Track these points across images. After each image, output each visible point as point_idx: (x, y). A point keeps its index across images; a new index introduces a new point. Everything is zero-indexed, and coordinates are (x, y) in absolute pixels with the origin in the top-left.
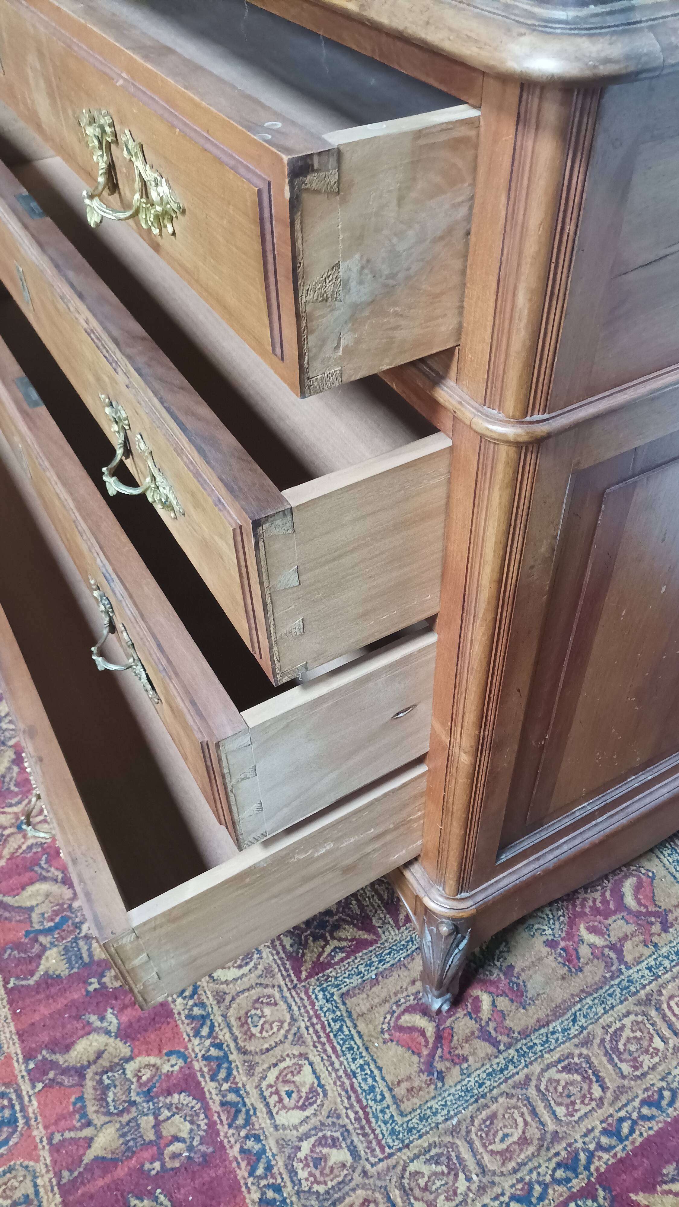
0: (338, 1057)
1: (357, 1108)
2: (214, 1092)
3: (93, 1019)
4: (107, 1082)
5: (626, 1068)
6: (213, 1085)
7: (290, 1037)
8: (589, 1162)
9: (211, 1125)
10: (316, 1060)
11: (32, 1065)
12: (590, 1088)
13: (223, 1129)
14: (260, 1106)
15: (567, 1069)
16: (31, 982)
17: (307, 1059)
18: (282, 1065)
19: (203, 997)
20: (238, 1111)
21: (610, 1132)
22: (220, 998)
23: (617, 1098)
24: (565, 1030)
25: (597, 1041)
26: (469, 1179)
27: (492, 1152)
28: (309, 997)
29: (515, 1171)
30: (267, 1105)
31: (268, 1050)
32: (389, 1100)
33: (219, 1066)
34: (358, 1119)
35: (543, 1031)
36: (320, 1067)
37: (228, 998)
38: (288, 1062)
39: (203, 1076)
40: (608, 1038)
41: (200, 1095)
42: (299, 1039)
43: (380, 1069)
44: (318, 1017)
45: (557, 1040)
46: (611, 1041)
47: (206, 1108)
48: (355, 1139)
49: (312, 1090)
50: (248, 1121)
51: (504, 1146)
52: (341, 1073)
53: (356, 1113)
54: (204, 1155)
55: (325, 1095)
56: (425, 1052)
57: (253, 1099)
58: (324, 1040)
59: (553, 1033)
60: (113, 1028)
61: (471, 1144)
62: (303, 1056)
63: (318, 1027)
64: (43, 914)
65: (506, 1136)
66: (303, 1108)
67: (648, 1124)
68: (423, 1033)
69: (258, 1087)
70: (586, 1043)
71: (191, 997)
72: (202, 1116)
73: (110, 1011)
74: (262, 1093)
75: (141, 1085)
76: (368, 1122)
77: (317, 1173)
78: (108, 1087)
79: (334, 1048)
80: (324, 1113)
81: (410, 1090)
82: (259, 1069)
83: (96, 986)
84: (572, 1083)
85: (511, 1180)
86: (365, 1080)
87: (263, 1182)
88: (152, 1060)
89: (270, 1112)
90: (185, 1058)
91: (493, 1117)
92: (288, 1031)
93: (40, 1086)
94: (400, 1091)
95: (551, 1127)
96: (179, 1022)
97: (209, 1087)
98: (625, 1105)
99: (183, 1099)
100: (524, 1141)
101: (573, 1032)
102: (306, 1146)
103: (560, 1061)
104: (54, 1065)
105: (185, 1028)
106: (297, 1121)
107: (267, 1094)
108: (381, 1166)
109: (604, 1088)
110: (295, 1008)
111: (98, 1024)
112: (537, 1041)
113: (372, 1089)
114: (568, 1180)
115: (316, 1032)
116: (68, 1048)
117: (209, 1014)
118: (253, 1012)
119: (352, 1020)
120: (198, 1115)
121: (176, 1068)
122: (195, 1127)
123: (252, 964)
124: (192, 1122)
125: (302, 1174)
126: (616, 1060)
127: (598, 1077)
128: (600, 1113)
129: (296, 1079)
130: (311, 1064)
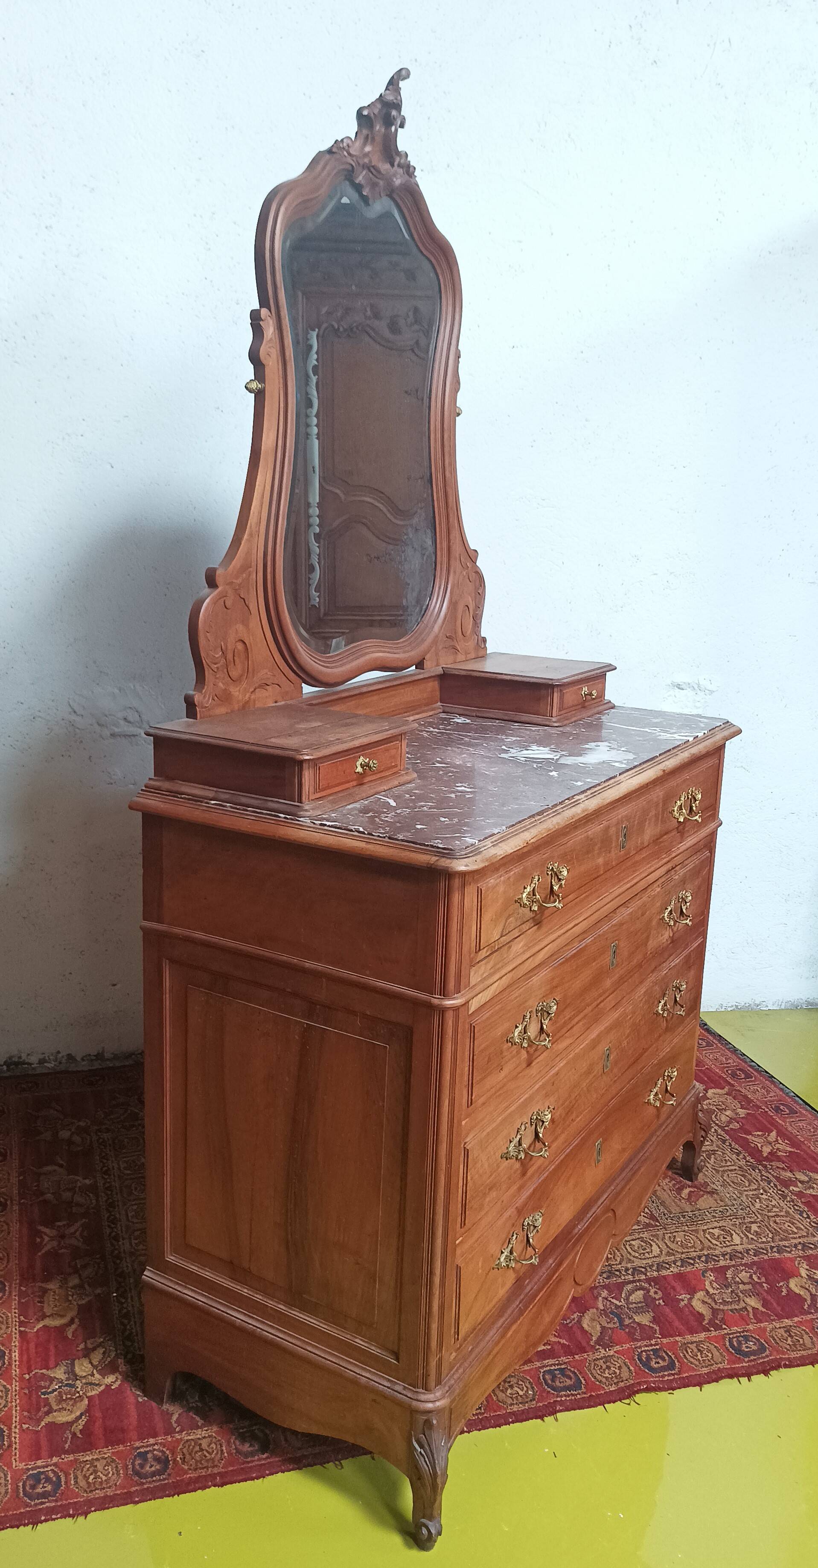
0: (705, 1220)
1: (732, 1218)
2: (725, 1262)
3: (682, 1303)
4: (721, 1301)
6: (721, 1261)
7: (694, 1233)
9: (742, 1265)
10: (705, 1227)
11: (712, 1329)
13: (744, 1262)
14: (733, 1248)
16: (657, 1328)
17: (706, 1230)
18: (709, 1238)
19: (671, 1260)
20: (735, 1255)
21: (738, 1154)
22: (670, 1254)
26: (762, 1194)
27: (749, 1185)
29: (757, 1181)
30: (731, 1245)
31: (701, 1241)
32: (727, 1208)
33: (712, 1259)
34: (736, 1218)
36: (711, 1226)
38: (708, 1236)
39: (718, 1265)
41: (727, 1268)
42: (697, 1231)
43: (711, 1208)
44: (683, 1223)
47: (733, 1266)
48: (746, 1221)
49: (723, 1230)
50: (741, 1253)
51: (747, 1182)
52: (713, 1220)
53: (734, 1218)
54: (758, 1268)
55: (726, 1227)
56: (702, 1193)
57: (728, 1250)
58: (696, 1223)
60: (689, 1296)
61: (745, 1191)
62: (704, 1231)
63: (689, 1224)
64: (608, 1323)
65: (742, 1180)
66: (732, 1235)
69: (722, 1247)
71: (671, 1265)
74: (726, 1247)
75: (722, 1288)
76: (737, 1215)
77: (763, 1235)
78: (725, 1301)
79: (700, 1221)
80: (734, 1228)
81: (722, 1201)
82: (712, 1246)
83: (661, 1301)
85: (761, 1183)
86: (717, 1213)
87: (770, 1251)
88: (707, 1283)
89: (735, 1245)
90: (706, 1271)
91: (733, 1182)
92: (691, 1234)
93: (724, 1326)
94: (722, 1204)
95: (738, 1168)
96: (686, 1271)
97: (722, 1263)
99: (729, 1274)
100: (742, 1175)
102: (750, 1236)
104: (710, 1320)
105: (689, 1269)
107: (726, 1245)
108: (759, 1216)
109: (717, 1151)
110: (678, 1230)
111: (686, 1302)
113: (720, 1211)
114: (759, 1170)
115: (691, 1225)
116: (701, 1315)
117: (681, 1259)
118: (680, 1244)
119: (685, 1212)
120: (737, 1269)
122: (744, 1271)
124: (742, 1271)
125: (764, 1240)
128: (729, 1154)
129: (717, 1234)
130: (709, 1229)
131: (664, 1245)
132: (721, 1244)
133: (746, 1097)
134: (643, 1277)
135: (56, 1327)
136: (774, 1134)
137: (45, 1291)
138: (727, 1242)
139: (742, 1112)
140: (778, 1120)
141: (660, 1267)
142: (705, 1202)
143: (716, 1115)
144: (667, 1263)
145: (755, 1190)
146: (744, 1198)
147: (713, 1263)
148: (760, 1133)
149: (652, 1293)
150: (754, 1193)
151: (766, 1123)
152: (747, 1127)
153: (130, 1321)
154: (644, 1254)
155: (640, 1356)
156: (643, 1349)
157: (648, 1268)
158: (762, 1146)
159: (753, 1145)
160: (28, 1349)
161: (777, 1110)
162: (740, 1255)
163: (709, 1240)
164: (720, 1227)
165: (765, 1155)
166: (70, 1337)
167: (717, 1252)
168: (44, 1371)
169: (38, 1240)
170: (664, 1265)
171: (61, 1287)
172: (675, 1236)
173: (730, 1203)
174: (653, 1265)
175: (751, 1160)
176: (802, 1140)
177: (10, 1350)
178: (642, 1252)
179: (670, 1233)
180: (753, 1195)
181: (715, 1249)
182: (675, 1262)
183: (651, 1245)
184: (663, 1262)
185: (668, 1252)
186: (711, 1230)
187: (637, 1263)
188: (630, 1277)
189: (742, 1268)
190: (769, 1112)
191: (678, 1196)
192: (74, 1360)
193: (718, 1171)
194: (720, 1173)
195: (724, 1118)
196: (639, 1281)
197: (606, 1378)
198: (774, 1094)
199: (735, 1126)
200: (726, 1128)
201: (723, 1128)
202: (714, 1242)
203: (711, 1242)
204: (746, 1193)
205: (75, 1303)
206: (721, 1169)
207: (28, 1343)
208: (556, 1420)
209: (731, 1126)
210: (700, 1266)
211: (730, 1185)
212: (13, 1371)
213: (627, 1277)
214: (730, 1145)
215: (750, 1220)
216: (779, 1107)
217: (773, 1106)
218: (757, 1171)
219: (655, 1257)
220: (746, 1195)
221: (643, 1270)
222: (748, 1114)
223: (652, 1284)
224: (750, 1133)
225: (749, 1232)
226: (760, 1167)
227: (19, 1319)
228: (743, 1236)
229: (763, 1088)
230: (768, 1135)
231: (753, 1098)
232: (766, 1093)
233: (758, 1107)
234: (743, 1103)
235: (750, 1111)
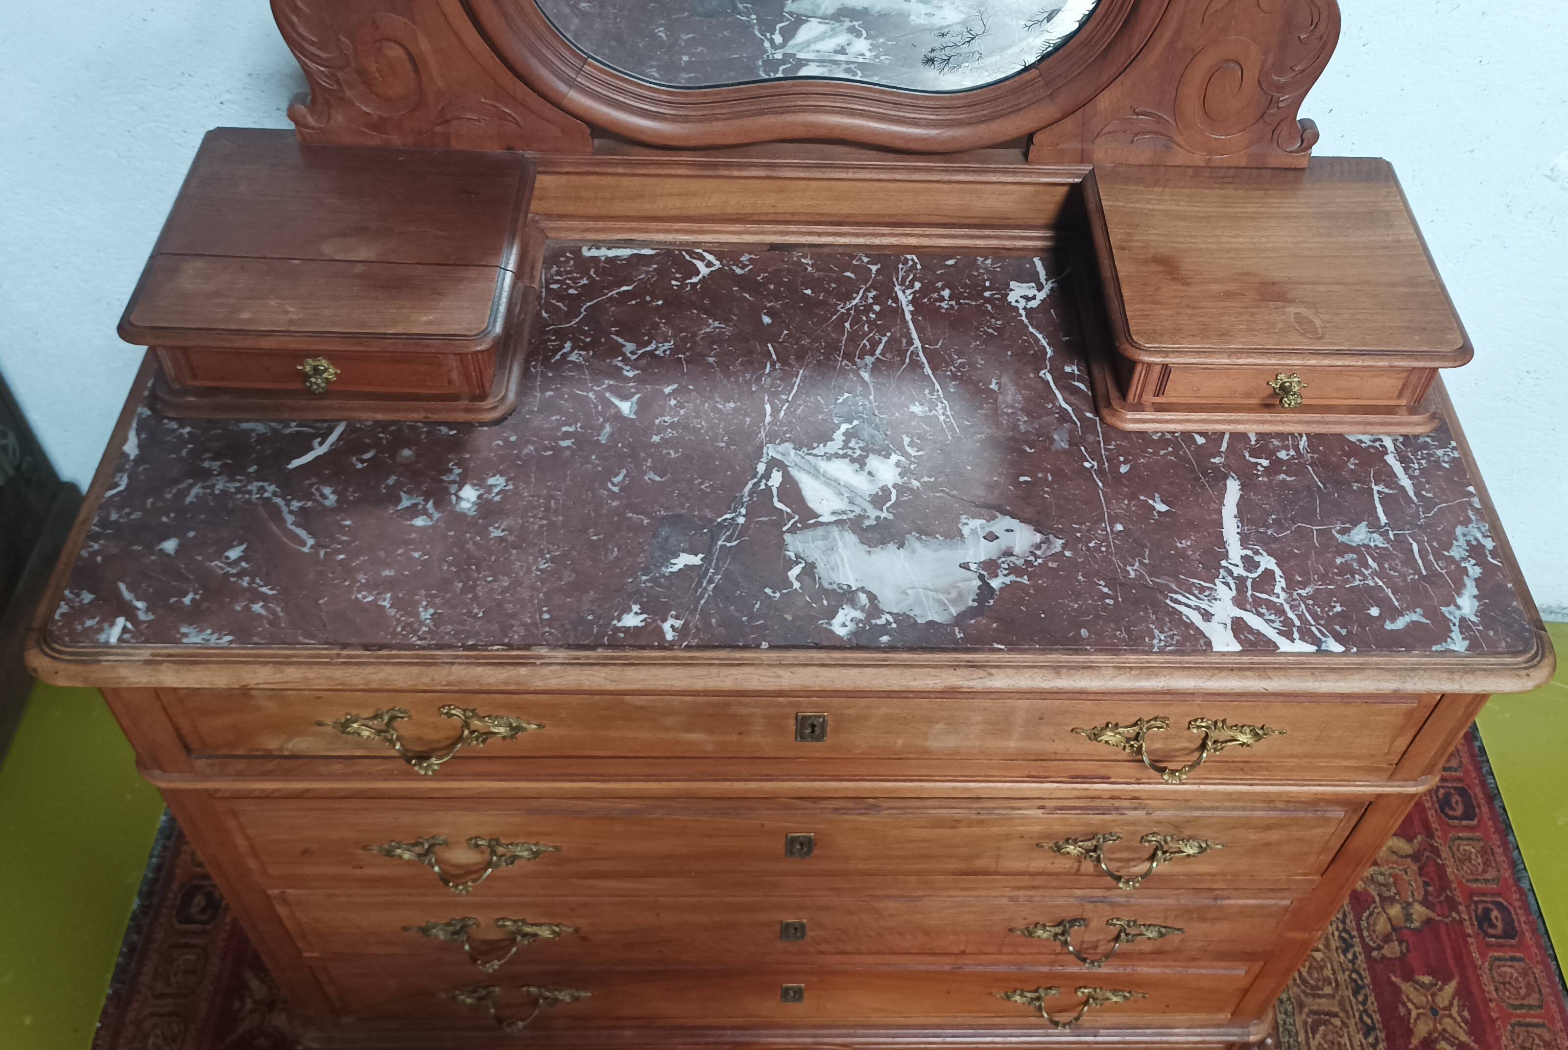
5: (1328, 990)
12: (1333, 1024)
15: (1314, 1031)
21: (1366, 1032)
23: (1347, 1012)
24: (1286, 1013)
25: (1303, 997)
35: (1281, 1029)
40: (1303, 987)
45: (1290, 1024)
46: (1306, 986)
59: (1285, 1023)
67: (1369, 1003)
70: (1301, 1005)
84: (1324, 1036)
98: (1352, 1009)
101: (1290, 1008)
103: (1306, 1032)
109: (1336, 1015)
112: (1286, 1039)
126: (1320, 992)
127: (1326, 1014)
128: (1352, 1029)
133: (1441, 870)
136: (1451, 988)
139: (1418, 915)
140: (1473, 948)
143: (1371, 914)
148: (1427, 979)
151: (1449, 952)
152: (1412, 958)
158: (1419, 1015)
161: (1484, 919)
176: (1494, 1015)
190: (1467, 923)
195: (1382, 926)
198: (1493, 876)
199: (1393, 950)
200: (1375, 954)
201: (1367, 950)
209: (1386, 951)
214: (1365, 1002)
216: (1487, 912)
217: (1480, 906)
222: (1429, 918)
224: (1408, 976)
229: (1480, 853)
230: (1439, 989)
231: (1452, 878)
232: (1480, 869)
233: (1452, 905)
234: (1430, 889)
235: (1433, 915)
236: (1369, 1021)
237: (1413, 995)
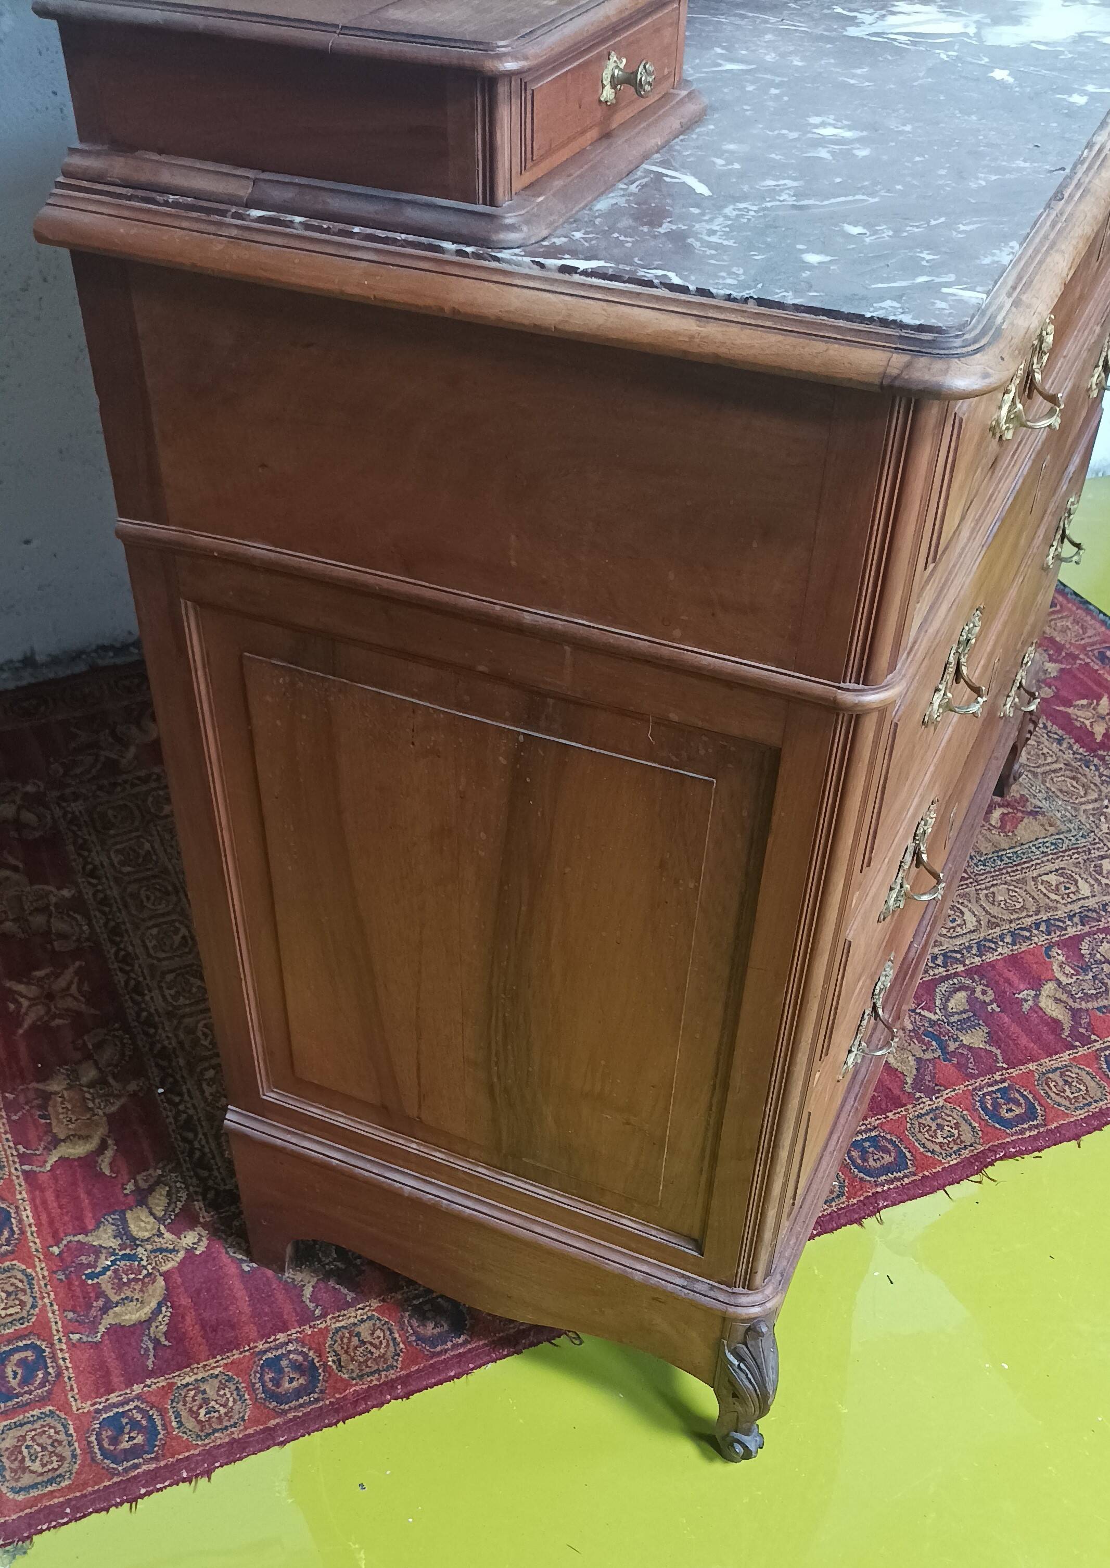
0: (1032, 860)
1: (1071, 852)
2: (1075, 929)
3: (1026, 1007)
4: (1080, 995)
6: (1069, 929)
7: (1020, 886)
8: (1081, 754)
10: (1035, 874)
11: (1077, 1044)
14: (1080, 903)
16: (998, 1052)
17: (1037, 877)
18: (1045, 891)
19: (995, 935)
20: (1087, 916)
21: (1060, 741)
22: (992, 925)
26: (1107, 807)
28: (983, 874)
29: (1095, 785)
30: (1079, 899)
31: (1033, 898)
32: (1061, 836)
33: (1055, 925)
34: (1078, 853)
36: (1042, 871)
37: (993, 920)
38: (1040, 887)
39: (1064, 935)
41: (1079, 939)
42: (1023, 881)
43: (1037, 839)
44: (1000, 870)
47: (1088, 934)
48: (1093, 856)
49: (1062, 875)
50: (1094, 911)
51: (1080, 788)
52: (1045, 859)
53: (1074, 854)
55: (1064, 869)
56: (1020, 814)
57: (1076, 907)
58: (1019, 868)
60: (1033, 993)
61: (1081, 804)
62: (1034, 879)
63: (1009, 870)
64: (924, 1051)
65: (1073, 786)
66: (1076, 882)
67: (1049, 727)
68: (1003, 814)
69: (1065, 905)
71: (996, 943)
72: (1096, 936)
73: (1016, 995)
74: (1070, 903)
75: (1078, 974)
76: (1077, 848)
78: (1086, 994)
79: (1025, 863)
80: (1076, 870)
81: (1051, 825)
82: (1051, 904)
83: (994, 1006)
86: (1047, 847)
88: (1055, 967)
89: (1084, 899)
90: (1049, 948)
91: (1061, 791)
92: (1016, 887)
93: (1093, 1037)
94: (1052, 830)
95: (1062, 765)
96: (1020, 951)
97: (1071, 932)
98: (1038, 733)
99: (1085, 948)
100: (1073, 778)
104: (1072, 1028)
105: (1024, 947)
106: (1087, 885)
107: (1069, 900)
110: (995, 882)
111: (1030, 1003)
113: (1052, 844)
114: (1095, 765)
115: (1013, 871)
116: (1056, 1022)
117: (1010, 932)
118: (1002, 905)
119: (1001, 850)
120: (1095, 939)
121: (1060, 952)
122: (1105, 940)
123: (959, 906)
128: (1046, 743)
129: (1054, 883)
130: (1040, 875)
131: (981, 910)
132: (1063, 898)
133: (1053, 641)
134: (961, 968)
135: (79, 1158)
136: (1105, 701)
137: (46, 1097)
138: (1071, 895)
139: (1053, 669)
140: (1106, 676)
141: (982, 948)
142: (1027, 830)
144: (991, 941)
145: (1096, 801)
146: (1083, 818)
147: (1058, 933)
148: (1084, 702)
149: (978, 994)
150: (1097, 805)
151: (1090, 683)
152: (1064, 693)
153: (196, 1135)
154: (954, 928)
155: (983, 1102)
156: (985, 1090)
157: (964, 951)
158: (1092, 723)
159: (1078, 724)
160: (44, 1202)
161: (1102, 658)
162: (1095, 915)
163: (1045, 895)
164: (1057, 870)
165: (1099, 738)
166: (107, 1172)
167: (1060, 914)
168: (80, 1237)
169: (12, 1006)
170: (988, 944)
171: (70, 1087)
172: (993, 893)
173: (1064, 828)
174: (971, 947)
175: (1081, 750)
177: (17, 1208)
178: (952, 925)
179: (986, 888)
180: (1093, 809)
181: (1056, 909)
182: (1002, 937)
183: (962, 913)
184: (985, 940)
185: (989, 921)
186: (1045, 878)
187: (948, 945)
188: (941, 969)
189: (1101, 936)
190: (1092, 664)
191: (987, 824)
192: (123, 1213)
193: (1035, 774)
194: (1040, 776)
196: (956, 974)
197: (941, 1145)
198: (1094, 632)
199: (1046, 692)
202: (1053, 896)
203: (1049, 898)
204: (1083, 807)
205: (101, 1113)
206: (1039, 770)
207: (42, 1191)
208: (881, 1222)
209: (1041, 694)
210: (1040, 939)
211: (1058, 797)
212: (31, 1244)
213: (937, 971)
214: (1045, 727)
215: (1098, 853)
216: (1104, 654)
217: (1096, 652)
218: (1093, 768)
219: (971, 932)
220: (1085, 811)
221: (959, 956)
222: (1062, 670)
223: (976, 977)
224: (1069, 704)
225: (1100, 874)
226: (1096, 761)
227: (17, 1150)
228: (1093, 882)
229: (1076, 622)
230: (1098, 704)
231: (1063, 642)
232: (1081, 632)
233: (1076, 657)
234: (1051, 652)
235: (1063, 666)
236: (1056, 736)
237: (1079, 713)
